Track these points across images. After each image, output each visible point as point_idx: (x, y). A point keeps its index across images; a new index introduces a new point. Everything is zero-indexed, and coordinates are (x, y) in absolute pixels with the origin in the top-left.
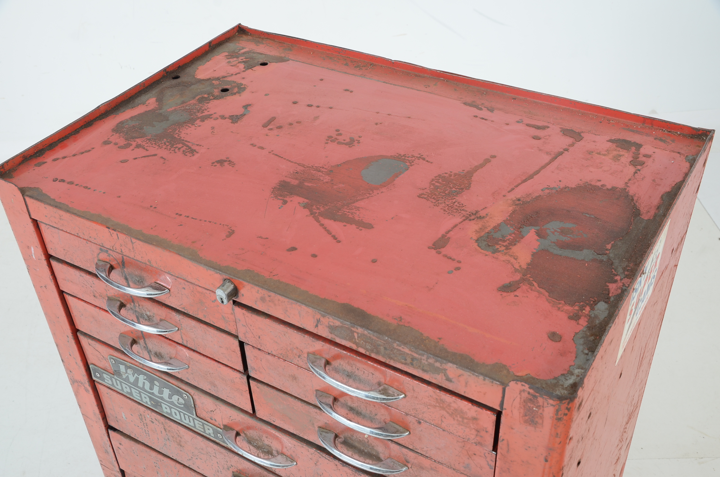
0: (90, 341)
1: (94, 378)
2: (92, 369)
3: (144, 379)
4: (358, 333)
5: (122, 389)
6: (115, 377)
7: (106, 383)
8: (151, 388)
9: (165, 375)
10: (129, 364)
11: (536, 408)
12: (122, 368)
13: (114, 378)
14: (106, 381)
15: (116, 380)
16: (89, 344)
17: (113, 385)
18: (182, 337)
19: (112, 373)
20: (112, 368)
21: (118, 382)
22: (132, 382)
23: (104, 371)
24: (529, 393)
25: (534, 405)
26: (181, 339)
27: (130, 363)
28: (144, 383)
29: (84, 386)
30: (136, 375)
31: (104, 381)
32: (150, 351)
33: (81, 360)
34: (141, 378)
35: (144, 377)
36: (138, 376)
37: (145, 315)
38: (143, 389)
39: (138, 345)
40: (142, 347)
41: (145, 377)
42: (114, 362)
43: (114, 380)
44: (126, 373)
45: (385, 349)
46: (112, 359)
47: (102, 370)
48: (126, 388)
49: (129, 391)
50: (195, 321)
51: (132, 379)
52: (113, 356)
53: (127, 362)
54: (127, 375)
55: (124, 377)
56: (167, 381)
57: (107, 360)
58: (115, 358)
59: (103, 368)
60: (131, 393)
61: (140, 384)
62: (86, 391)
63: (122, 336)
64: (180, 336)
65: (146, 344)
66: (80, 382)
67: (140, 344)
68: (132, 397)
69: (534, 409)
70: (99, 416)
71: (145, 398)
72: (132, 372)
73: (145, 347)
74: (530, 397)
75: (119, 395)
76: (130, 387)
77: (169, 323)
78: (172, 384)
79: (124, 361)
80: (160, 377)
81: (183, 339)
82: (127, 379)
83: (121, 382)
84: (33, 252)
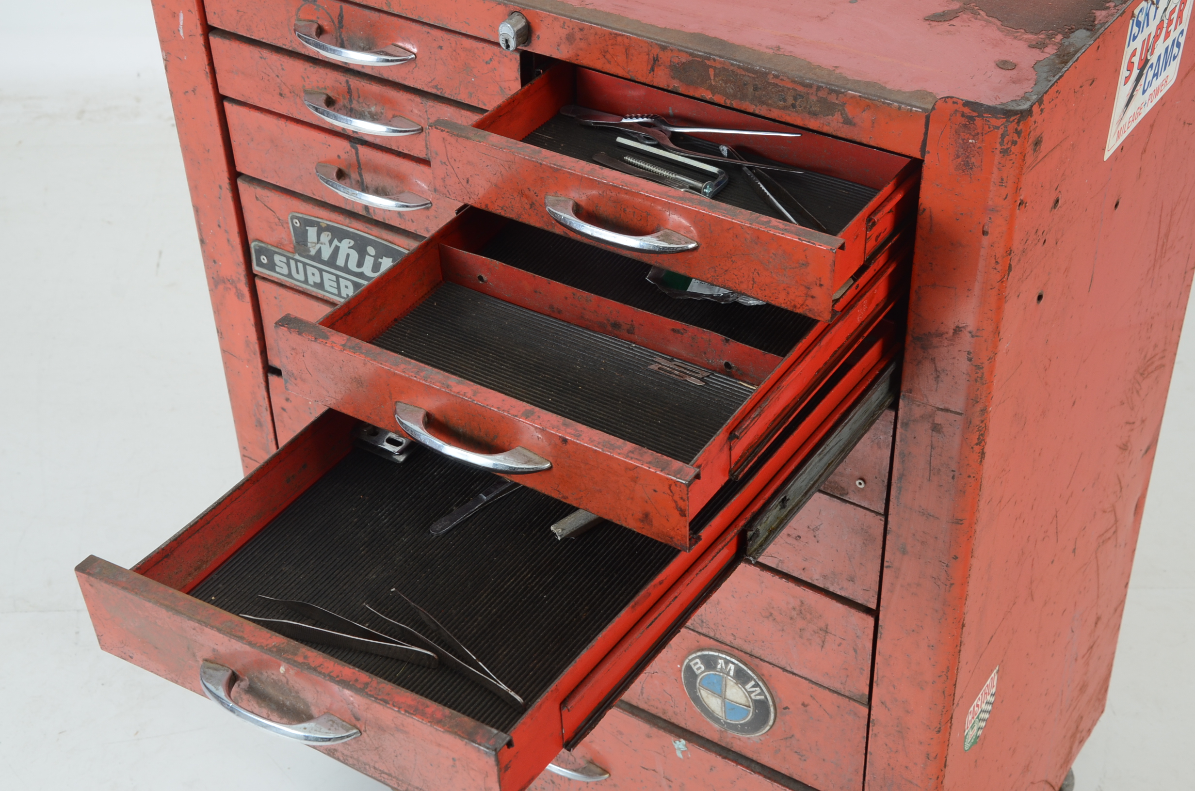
0: (260, 191)
1: (256, 269)
2: (256, 251)
3: (349, 248)
4: (715, 68)
5: (306, 281)
6: (297, 257)
7: (278, 273)
8: (360, 264)
9: (387, 232)
10: (325, 222)
11: (973, 139)
12: (312, 232)
13: (293, 259)
14: (278, 269)
15: (297, 261)
16: (256, 197)
17: (290, 275)
18: (426, 144)
19: (291, 250)
20: (294, 238)
21: (300, 266)
22: (326, 259)
23: (277, 250)
24: (963, 115)
25: (970, 134)
26: (425, 150)
27: (327, 220)
28: (348, 255)
29: (236, 287)
30: (336, 242)
31: (275, 271)
32: (367, 187)
33: (238, 233)
34: (345, 245)
35: (350, 243)
36: (338, 244)
37: (366, 113)
38: (346, 269)
39: (347, 181)
40: (354, 183)
41: (352, 243)
42: (298, 225)
43: (292, 263)
44: (319, 239)
45: (756, 89)
46: (296, 219)
47: (273, 248)
48: (313, 274)
49: (318, 280)
50: (452, 108)
51: (326, 255)
52: (299, 213)
53: (322, 219)
54: (318, 246)
55: (313, 252)
56: (390, 242)
57: (285, 225)
58: (300, 215)
59: (275, 245)
60: (320, 285)
61: (340, 262)
62: (238, 298)
63: (321, 165)
64: (424, 143)
65: (361, 175)
66: (229, 281)
67: (350, 178)
68: (320, 293)
69: (970, 141)
70: (256, 348)
71: (346, 287)
72: (330, 237)
73: (358, 181)
74: (964, 121)
75: (297, 296)
76: (321, 271)
77: (408, 120)
78: (398, 246)
79: (317, 218)
80: (378, 237)
81: (427, 148)
82: (317, 257)
83: (305, 265)
84: (181, 23)
